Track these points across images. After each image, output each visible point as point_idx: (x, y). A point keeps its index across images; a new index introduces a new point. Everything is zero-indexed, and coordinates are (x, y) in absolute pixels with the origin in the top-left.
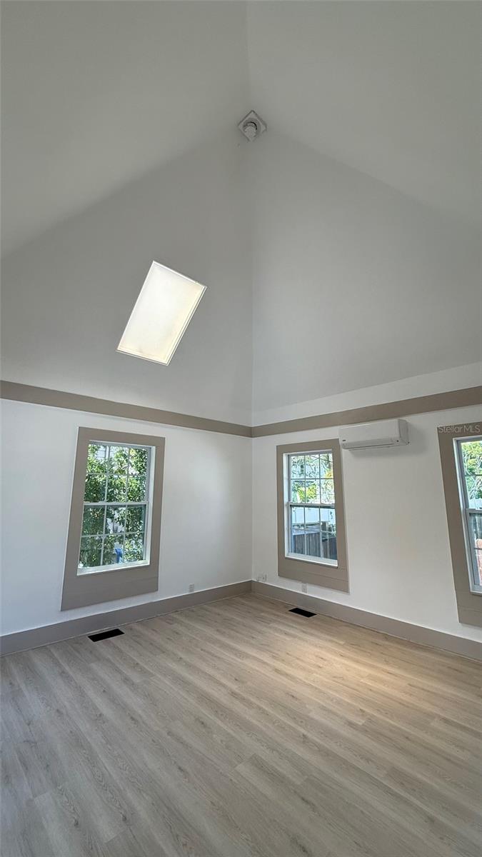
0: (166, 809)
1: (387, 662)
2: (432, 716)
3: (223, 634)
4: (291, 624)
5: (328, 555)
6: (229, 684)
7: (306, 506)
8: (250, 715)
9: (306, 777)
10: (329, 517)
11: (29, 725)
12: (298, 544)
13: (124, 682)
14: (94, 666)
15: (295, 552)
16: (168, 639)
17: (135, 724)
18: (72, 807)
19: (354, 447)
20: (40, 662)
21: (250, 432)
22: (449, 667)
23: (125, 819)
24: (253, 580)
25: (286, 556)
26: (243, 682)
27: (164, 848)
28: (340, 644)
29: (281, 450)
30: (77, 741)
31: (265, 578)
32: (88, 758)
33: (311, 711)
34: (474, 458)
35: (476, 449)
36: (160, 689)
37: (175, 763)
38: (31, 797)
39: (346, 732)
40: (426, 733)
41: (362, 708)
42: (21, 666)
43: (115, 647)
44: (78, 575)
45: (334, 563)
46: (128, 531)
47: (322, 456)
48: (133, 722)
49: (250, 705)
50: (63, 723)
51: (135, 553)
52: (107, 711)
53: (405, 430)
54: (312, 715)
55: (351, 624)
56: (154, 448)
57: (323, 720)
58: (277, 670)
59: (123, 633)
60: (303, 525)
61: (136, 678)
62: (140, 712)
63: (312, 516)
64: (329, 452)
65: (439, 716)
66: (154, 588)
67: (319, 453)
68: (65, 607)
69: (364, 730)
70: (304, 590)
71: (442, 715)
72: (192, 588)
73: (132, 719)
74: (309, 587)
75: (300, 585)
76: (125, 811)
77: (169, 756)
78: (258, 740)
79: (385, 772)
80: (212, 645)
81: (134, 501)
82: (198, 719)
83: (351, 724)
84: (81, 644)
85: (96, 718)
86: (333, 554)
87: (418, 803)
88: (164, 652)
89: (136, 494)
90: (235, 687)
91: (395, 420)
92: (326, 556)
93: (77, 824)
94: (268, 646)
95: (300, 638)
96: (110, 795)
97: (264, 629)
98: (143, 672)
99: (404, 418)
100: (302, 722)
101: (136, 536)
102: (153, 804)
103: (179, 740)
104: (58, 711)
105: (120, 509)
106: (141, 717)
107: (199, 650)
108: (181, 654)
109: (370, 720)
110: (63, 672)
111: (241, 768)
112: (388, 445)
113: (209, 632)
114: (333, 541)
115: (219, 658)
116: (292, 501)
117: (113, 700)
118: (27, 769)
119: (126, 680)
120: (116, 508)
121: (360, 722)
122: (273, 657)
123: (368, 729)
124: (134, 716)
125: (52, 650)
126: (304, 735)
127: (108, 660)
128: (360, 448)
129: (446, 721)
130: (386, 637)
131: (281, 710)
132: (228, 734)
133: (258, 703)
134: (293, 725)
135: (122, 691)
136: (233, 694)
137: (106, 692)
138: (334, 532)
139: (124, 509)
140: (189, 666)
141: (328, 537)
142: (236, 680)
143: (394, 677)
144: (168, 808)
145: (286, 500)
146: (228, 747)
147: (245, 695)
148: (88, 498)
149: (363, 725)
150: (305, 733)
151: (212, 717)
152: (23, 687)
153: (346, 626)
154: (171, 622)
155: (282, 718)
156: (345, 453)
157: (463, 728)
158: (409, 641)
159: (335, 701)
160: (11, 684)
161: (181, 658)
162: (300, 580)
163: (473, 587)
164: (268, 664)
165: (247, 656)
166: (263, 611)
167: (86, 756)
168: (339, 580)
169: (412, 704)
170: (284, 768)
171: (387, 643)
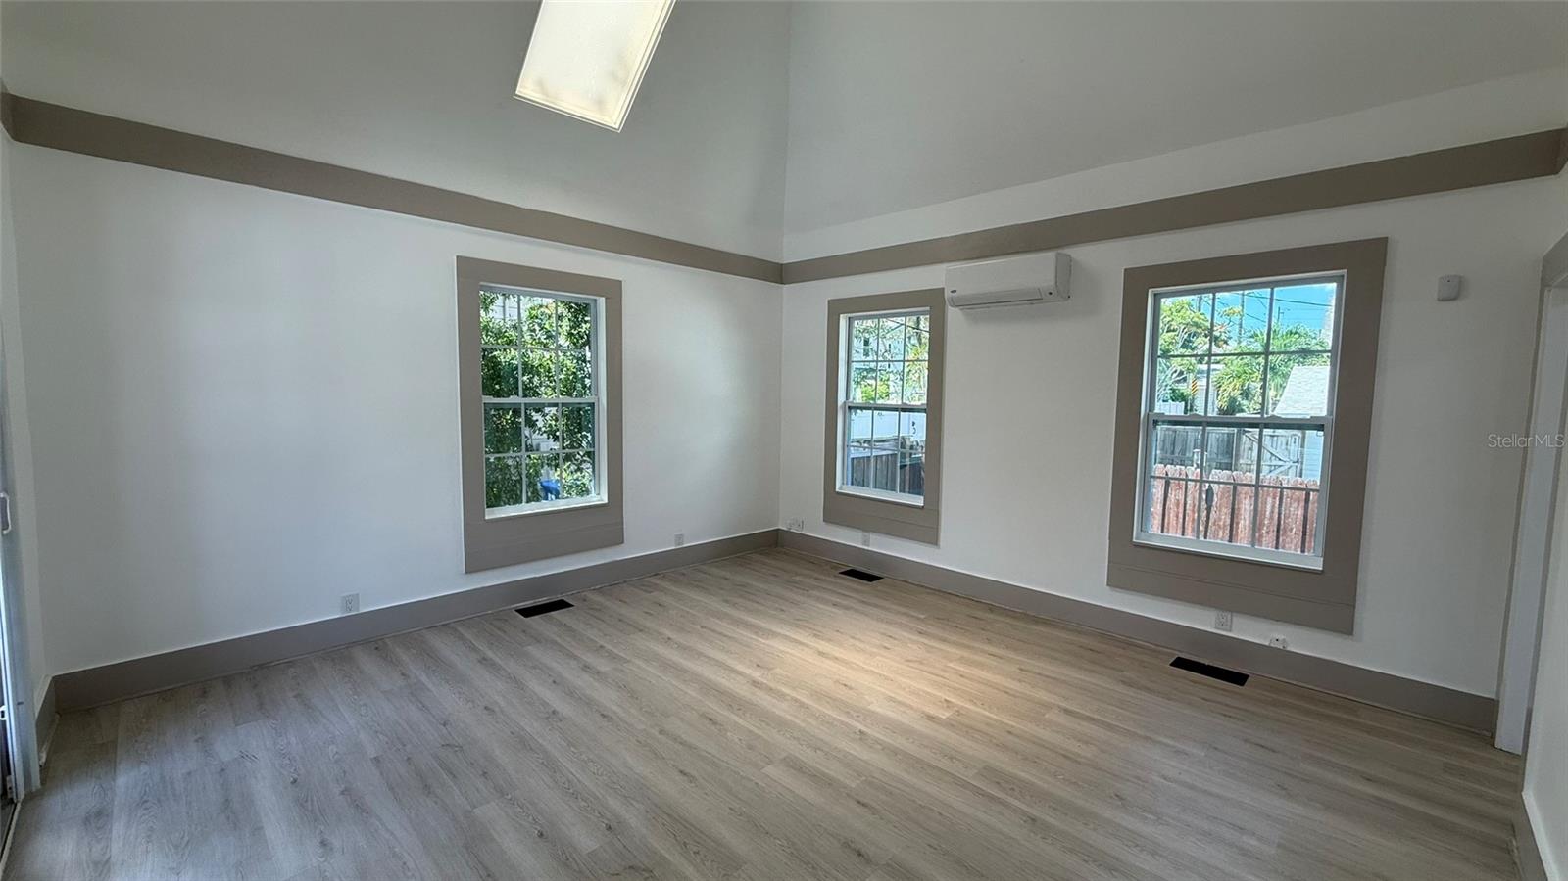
0: (665, 817)
1: (989, 641)
2: (1048, 706)
3: (734, 605)
4: (846, 593)
5: (907, 489)
6: (748, 671)
7: (876, 409)
8: (781, 709)
9: (864, 778)
10: (915, 428)
11: (444, 725)
12: (859, 471)
13: (583, 669)
14: (534, 650)
15: (852, 484)
16: (646, 613)
17: (608, 721)
18: (531, 818)
19: (968, 304)
20: (443, 645)
21: (779, 274)
22: (1081, 647)
23: (609, 828)
24: (781, 527)
25: (837, 490)
26: (770, 669)
27: (667, 856)
28: (919, 619)
29: (836, 308)
30: (523, 743)
31: (802, 525)
32: (543, 763)
33: (872, 703)
34: (1174, 330)
35: (1181, 314)
36: (640, 678)
37: (674, 766)
38: (469, 808)
39: (921, 726)
40: (1038, 726)
41: (947, 698)
42: (415, 651)
43: (561, 624)
44: (487, 518)
45: (919, 501)
46: (564, 448)
47: (911, 321)
48: (605, 719)
49: (782, 696)
50: (497, 723)
51: (578, 486)
52: (564, 708)
53: (1066, 271)
54: (875, 707)
55: (939, 591)
56: (602, 301)
57: (890, 713)
58: (821, 654)
59: (573, 606)
60: (869, 442)
61: (604, 666)
62: (614, 708)
63: (886, 426)
64: (923, 313)
65: (1059, 707)
66: (617, 539)
67: (905, 315)
68: (472, 567)
69: (949, 724)
70: (866, 543)
71: (1064, 704)
72: (680, 538)
73: (603, 716)
74: (873, 537)
75: (859, 534)
76: (608, 820)
77: (664, 758)
78: (794, 738)
79: (976, 771)
80: (717, 621)
81: (571, 395)
82: (703, 715)
83: (930, 718)
84: (506, 620)
85: (547, 715)
86: (916, 488)
87: (1016, 803)
88: (641, 631)
89: (573, 384)
90: (757, 675)
91: (1051, 255)
92: (902, 491)
93: (541, 835)
94: (807, 621)
95: (856, 610)
96: (583, 803)
97: (801, 599)
98: (613, 657)
99: (1067, 251)
100: (858, 716)
101: (578, 457)
102: (647, 812)
103: (676, 739)
104: (486, 708)
105: (547, 410)
106: (615, 712)
107: (698, 627)
108: (668, 633)
109: (959, 713)
110: (484, 659)
111: (770, 770)
112: (1031, 301)
113: (714, 603)
114: (916, 467)
115: (730, 638)
116: (851, 400)
117: (571, 693)
118: (454, 777)
119: (586, 668)
120: (539, 409)
121: (944, 714)
122: (815, 636)
123: (953, 723)
124: (605, 713)
125: (459, 629)
126: (860, 731)
127: (554, 643)
128: (980, 306)
129: (1067, 711)
130: (991, 609)
131: (828, 702)
132: (750, 732)
133: (794, 694)
134: (843, 718)
135: (583, 682)
136: (755, 684)
137: (557, 682)
138: (921, 455)
139: (553, 410)
140: (682, 648)
141: (908, 462)
142: (758, 665)
143: (998, 660)
144: (669, 815)
145: (841, 399)
146: (750, 747)
147: (772, 685)
148: (488, 390)
149: (947, 718)
150: (864, 729)
151: (726, 713)
152: (424, 679)
153: (928, 593)
154: (650, 590)
155: (830, 712)
156: (953, 315)
157: (1092, 720)
158: (1025, 614)
159: (907, 690)
160: (403, 675)
161: (669, 639)
162: (859, 528)
163: (1137, 534)
164: (807, 646)
165: (775, 635)
166: (797, 574)
167: (541, 761)
168: (924, 526)
169: (1021, 693)
170: (834, 770)
171: (991, 616)
